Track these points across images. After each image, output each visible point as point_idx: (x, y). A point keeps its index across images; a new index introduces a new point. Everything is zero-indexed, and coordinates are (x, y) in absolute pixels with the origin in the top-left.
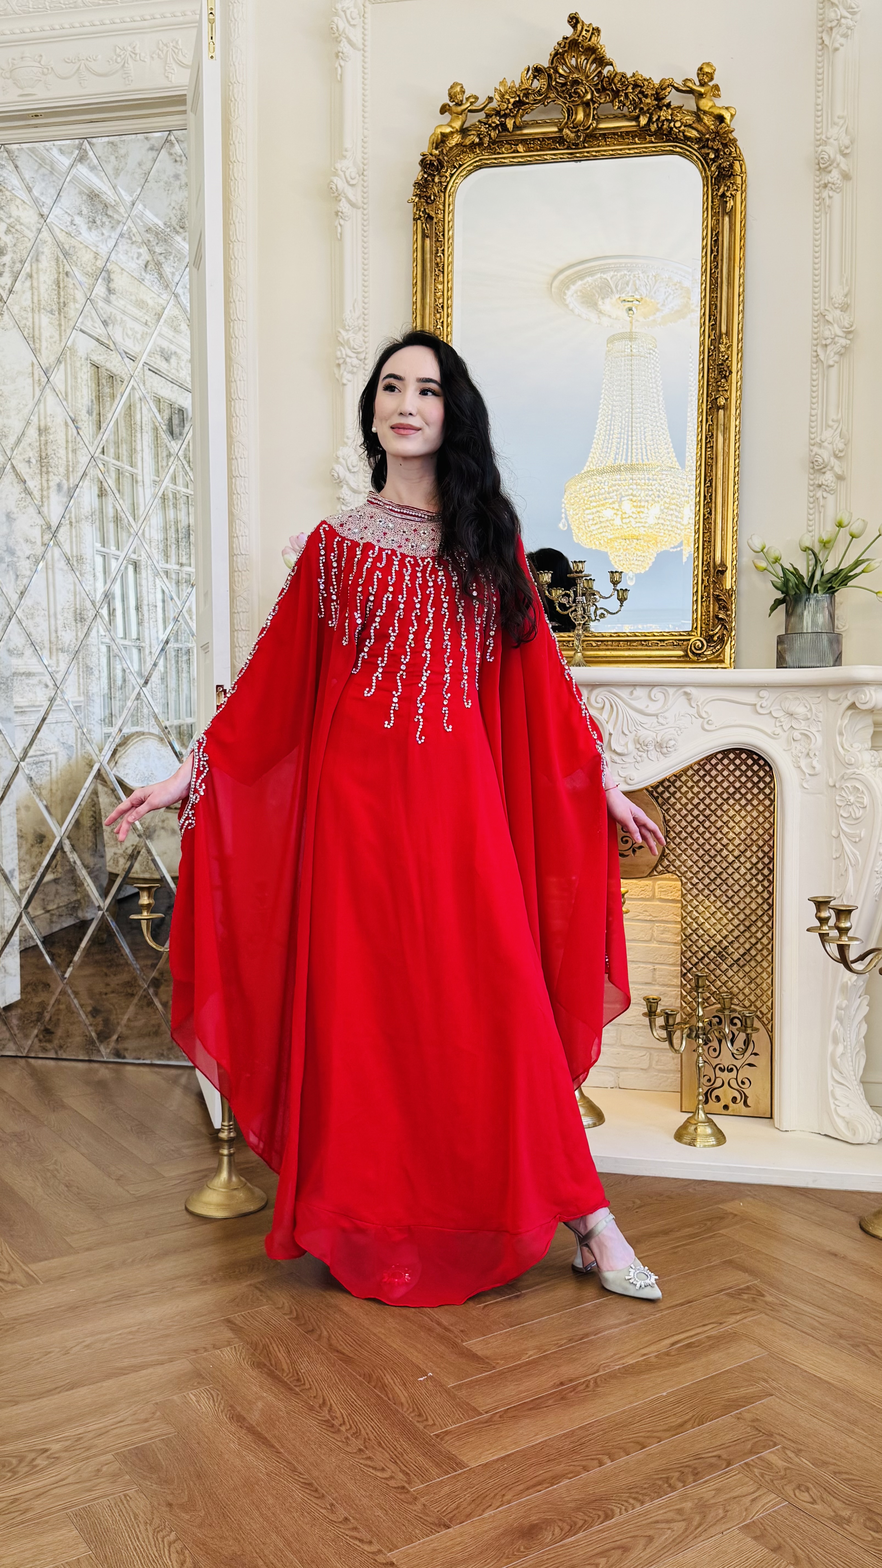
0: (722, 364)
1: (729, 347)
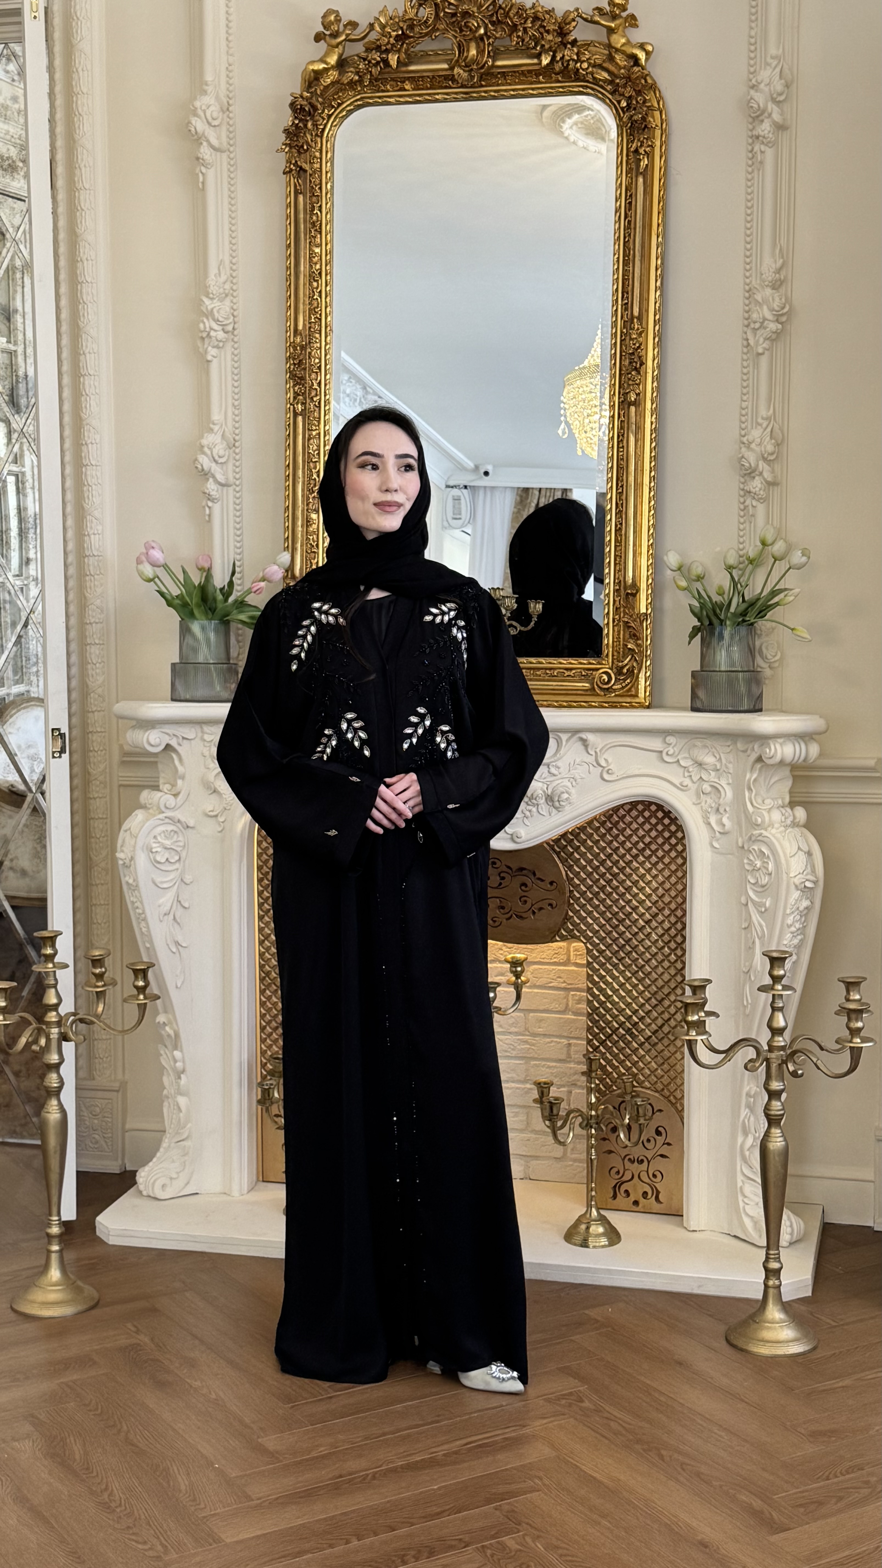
0: (633, 354)
1: (641, 333)
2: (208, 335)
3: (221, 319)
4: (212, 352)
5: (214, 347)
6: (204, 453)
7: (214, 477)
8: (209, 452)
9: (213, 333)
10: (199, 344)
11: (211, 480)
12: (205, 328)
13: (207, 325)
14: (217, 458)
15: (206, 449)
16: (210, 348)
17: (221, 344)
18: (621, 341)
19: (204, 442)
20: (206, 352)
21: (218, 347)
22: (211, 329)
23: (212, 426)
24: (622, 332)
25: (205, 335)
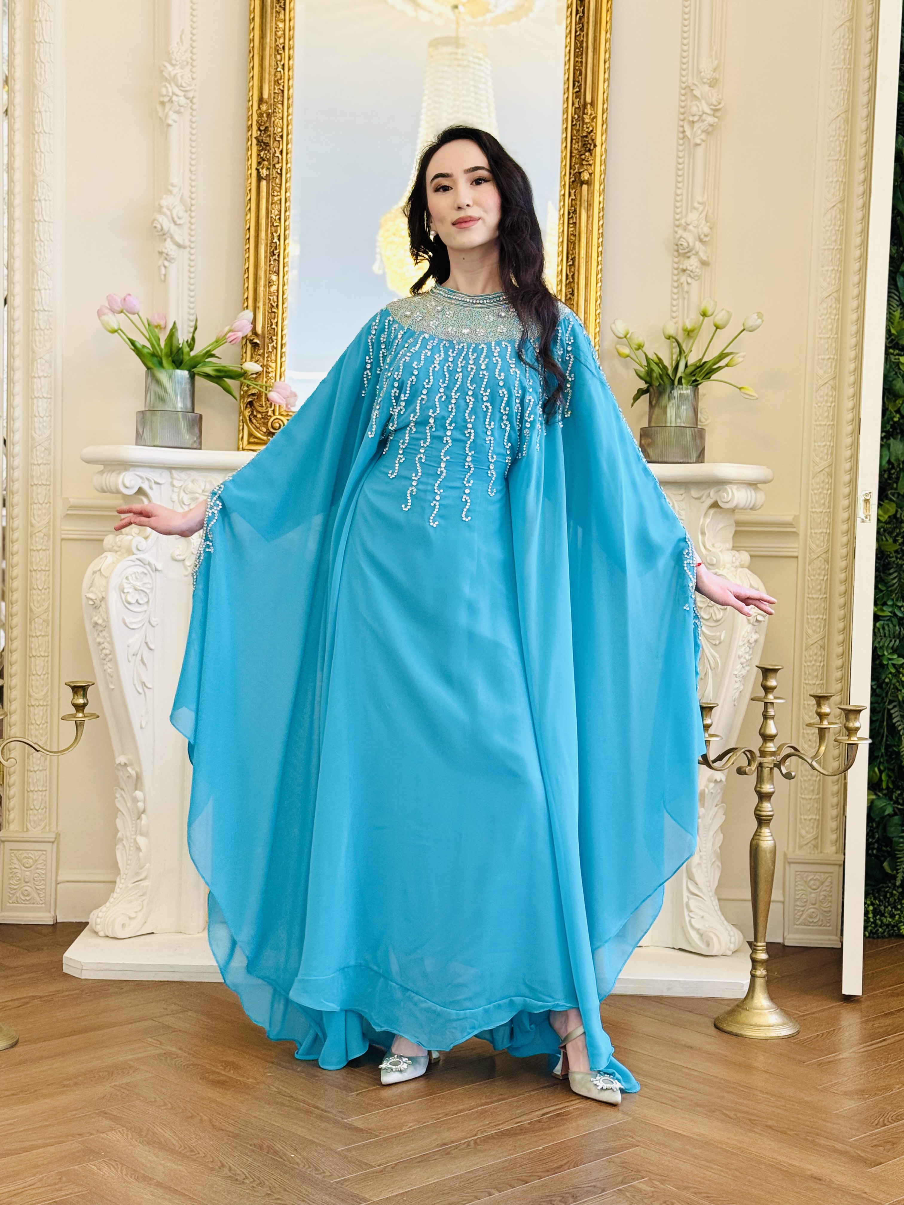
0: (586, 137)
1: (594, 118)
2: (171, 101)
3: (184, 85)
4: (173, 116)
5: (175, 112)
6: (164, 214)
7: (172, 238)
8: (168, 213)
9: (175, 98)
10: (159, 108)
11: (169, 240)
12: (168, 92)
13: (170, 90)
14: (176, 219)
15: (165, 210)
16: (171, 113)
17: (182, 110)
18: (572, 126)
19: (164, 203)
20: (166, 116)
21: (178, 112)
22: (174, 94)
23: (170, 188)
24: (573, 118)
25: (166, 99)
